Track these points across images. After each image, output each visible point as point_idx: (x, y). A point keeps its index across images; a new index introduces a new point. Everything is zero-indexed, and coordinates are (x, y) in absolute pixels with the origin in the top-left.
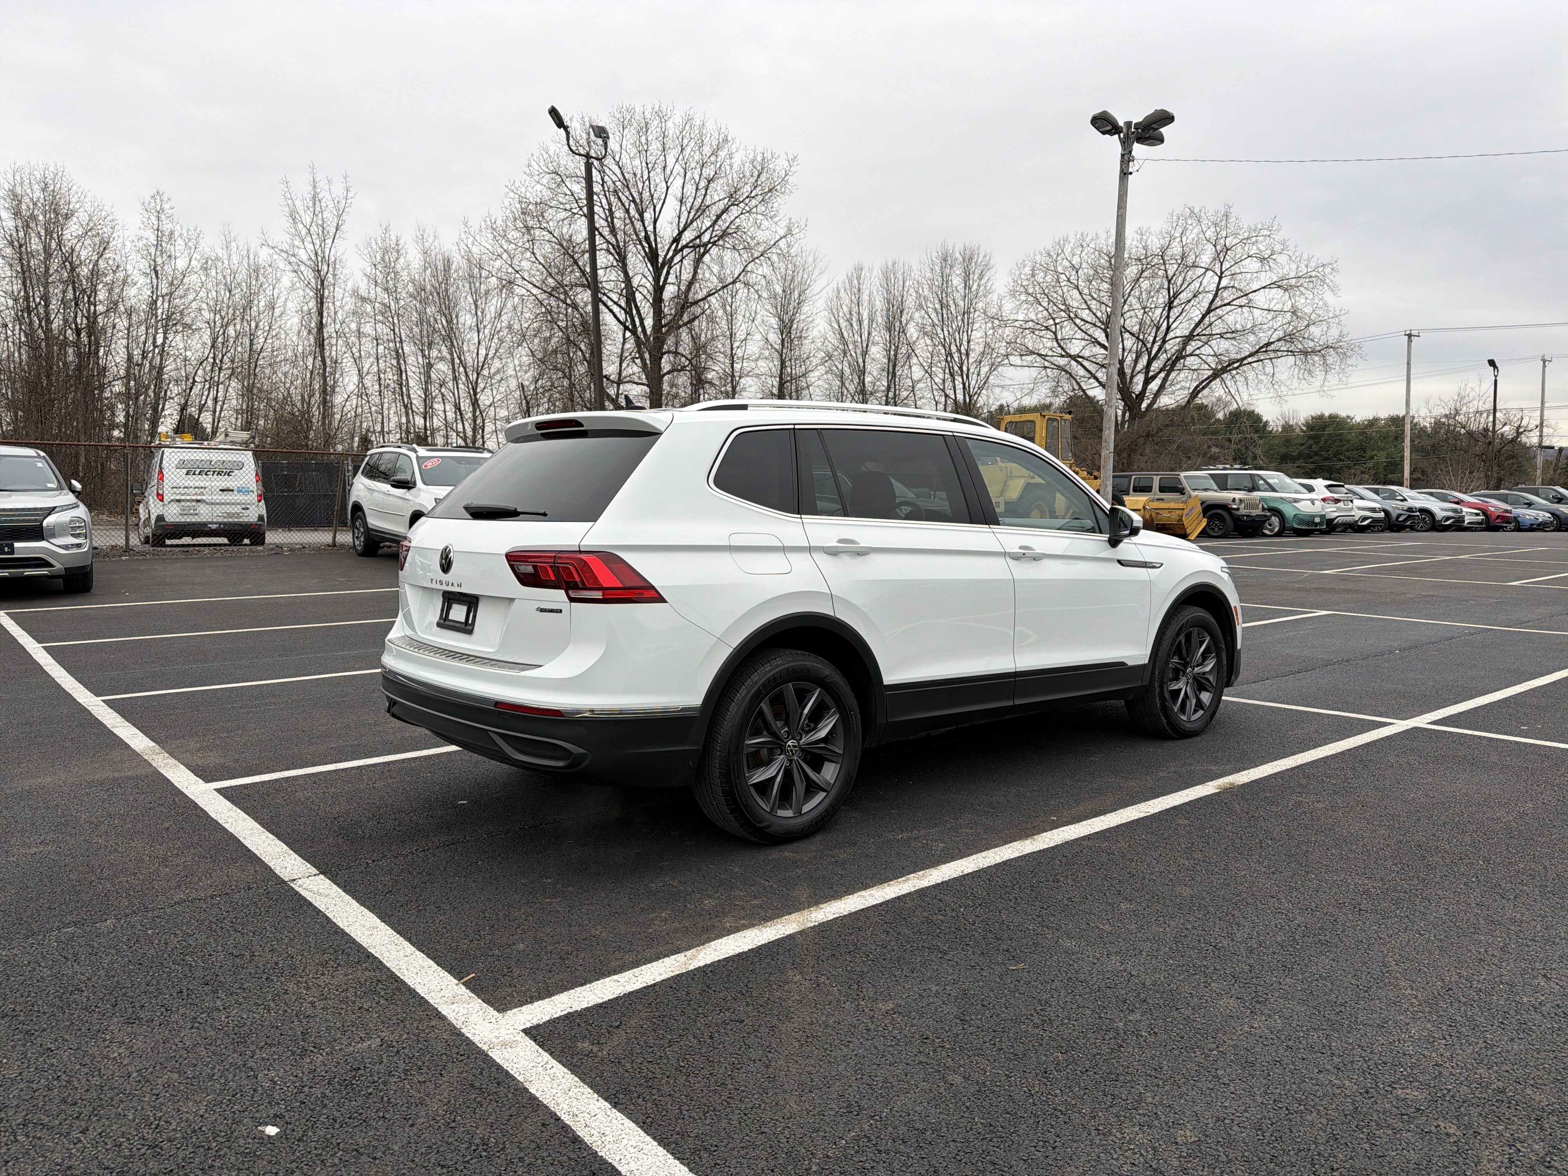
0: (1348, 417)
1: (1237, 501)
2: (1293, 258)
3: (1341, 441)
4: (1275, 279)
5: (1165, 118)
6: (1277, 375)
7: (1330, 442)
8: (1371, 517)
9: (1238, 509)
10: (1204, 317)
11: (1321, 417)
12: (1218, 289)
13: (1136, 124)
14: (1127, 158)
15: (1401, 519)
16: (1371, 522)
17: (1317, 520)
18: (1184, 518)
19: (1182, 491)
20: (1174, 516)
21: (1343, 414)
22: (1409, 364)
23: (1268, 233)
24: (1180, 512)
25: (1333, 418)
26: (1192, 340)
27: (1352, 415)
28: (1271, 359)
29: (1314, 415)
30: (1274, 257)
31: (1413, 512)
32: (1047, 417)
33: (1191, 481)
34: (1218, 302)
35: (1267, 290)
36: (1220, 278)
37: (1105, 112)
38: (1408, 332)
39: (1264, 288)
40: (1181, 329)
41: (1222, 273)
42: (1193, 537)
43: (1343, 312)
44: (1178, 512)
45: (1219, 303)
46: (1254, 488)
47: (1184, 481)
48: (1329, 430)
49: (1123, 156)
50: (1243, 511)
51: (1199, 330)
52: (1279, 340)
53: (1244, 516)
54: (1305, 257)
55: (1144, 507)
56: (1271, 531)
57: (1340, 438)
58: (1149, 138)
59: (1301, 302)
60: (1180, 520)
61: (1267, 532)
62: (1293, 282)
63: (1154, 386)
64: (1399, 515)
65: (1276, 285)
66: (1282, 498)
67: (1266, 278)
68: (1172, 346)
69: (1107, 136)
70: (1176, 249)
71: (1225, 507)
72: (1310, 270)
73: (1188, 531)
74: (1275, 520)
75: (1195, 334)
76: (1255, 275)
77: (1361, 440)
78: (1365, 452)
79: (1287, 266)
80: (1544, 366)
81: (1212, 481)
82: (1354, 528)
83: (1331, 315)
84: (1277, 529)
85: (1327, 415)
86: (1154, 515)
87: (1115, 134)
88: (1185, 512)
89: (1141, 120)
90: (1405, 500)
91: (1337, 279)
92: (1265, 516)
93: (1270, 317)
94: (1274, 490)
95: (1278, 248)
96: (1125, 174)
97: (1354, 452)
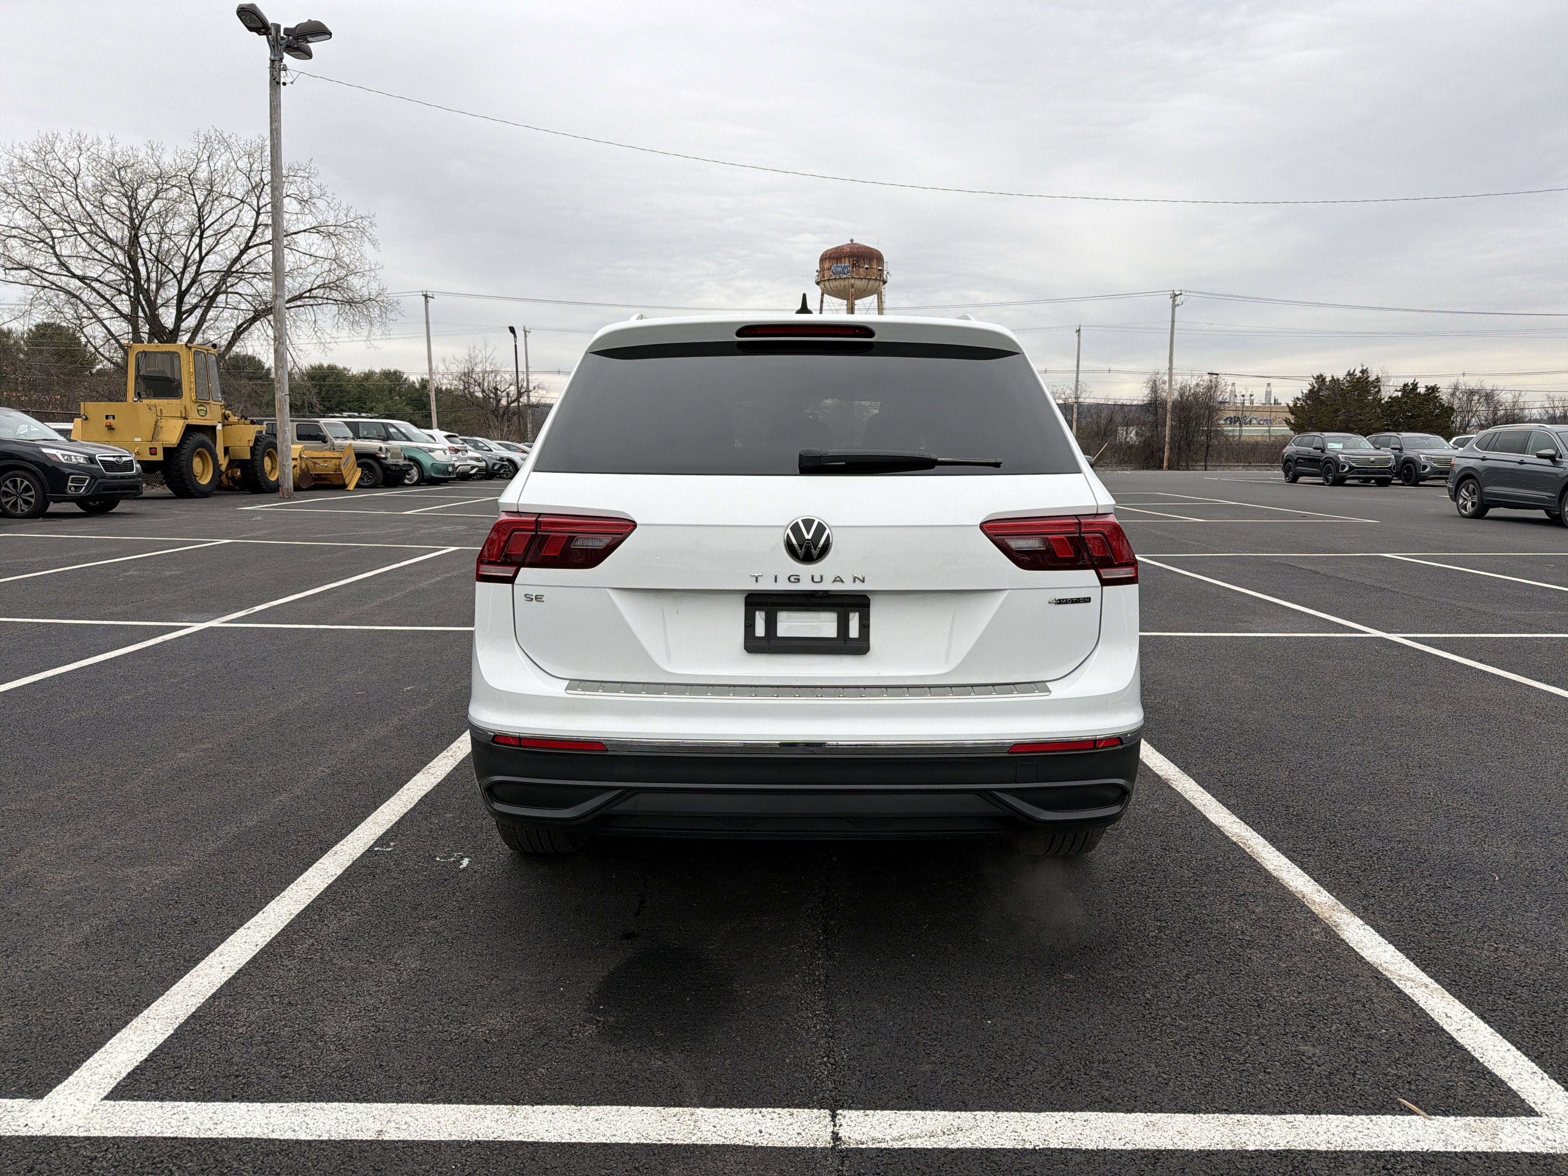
0: (345, 369)
1: (384, 450)
2: (332, 205)
3: (341, 392)
4: (314, 225)
5: (319, 31)
6: (319, 322)
7: (331, 392)
8: (477, 467)
9: (386, 458)
10: (242, 252)
11: (321, 367)
12: (256, 226)
13: (286, 30)
14: (276, 67)
15: (496, 468)
16: (478, 471)
17: (450, 469)
18: (342, 468)
19: (324, 439)
20: (331, 465)
21: (340, 366)
22: (427, 323)
23: (307, 175)
24: (337, 461)
25: (332, 369)
26: (229, 276)
27: (348, 367)
28: (312, 305)
29: (313, 365)
30: (314, 200)
31: (504, 461)
32: (193, 350)
33: (329, 428)
34: (256, 240)
35: (306, 233)
36: (258, 214)
37: (253, 5)
38: (424, 293)
39: (304, 231)
40: (214, 262)
41: (259, 209)
42: (351, 487)
43: (378, 266)
44: (334, 461)
45: (258, 241)
46: (388, 437)
47: (324, 428)
48: (330, 381)
49: (272, 61)
50: (390, 461)
51: (238, 266)
52: (319, 287)
53: (392, 465)
54: (344, 206)
55: (300, 456)
56: (410, 480)
57: (340, 389)
58: (298, 49)
59: (344, 250)
60: (338, 468)
61: (406, 481)
62: (331, 229)
63: (191, 322)
64: (494, 464)
65: (315, 229)
67: (309, 221)
68: (208, 282)
69: (255, 34)
70: (203, 174)
71: (373, 456)
72: (349, 220)
73: (347, 481)
74: (414, 471)
75: (234, 269)
76: (295, 217)
77: (359, 392)
78: (365, 404)
79: (326, 212)
80: (526, 336)
81: (348, 429)
82: (464, 477)
83: (367, 267)
84: (416, 478)
85: (325, 365)
86: (310, 464)
87: (264, 34)
88: (343, 461)
89: (293, 26)
90: (490, 450)
91: (377, 232)
92: (410, 465)
93: (310, 262)
94: (409, 439)
95: (316, 192)
96: (276, 83)
97: (355, 403)
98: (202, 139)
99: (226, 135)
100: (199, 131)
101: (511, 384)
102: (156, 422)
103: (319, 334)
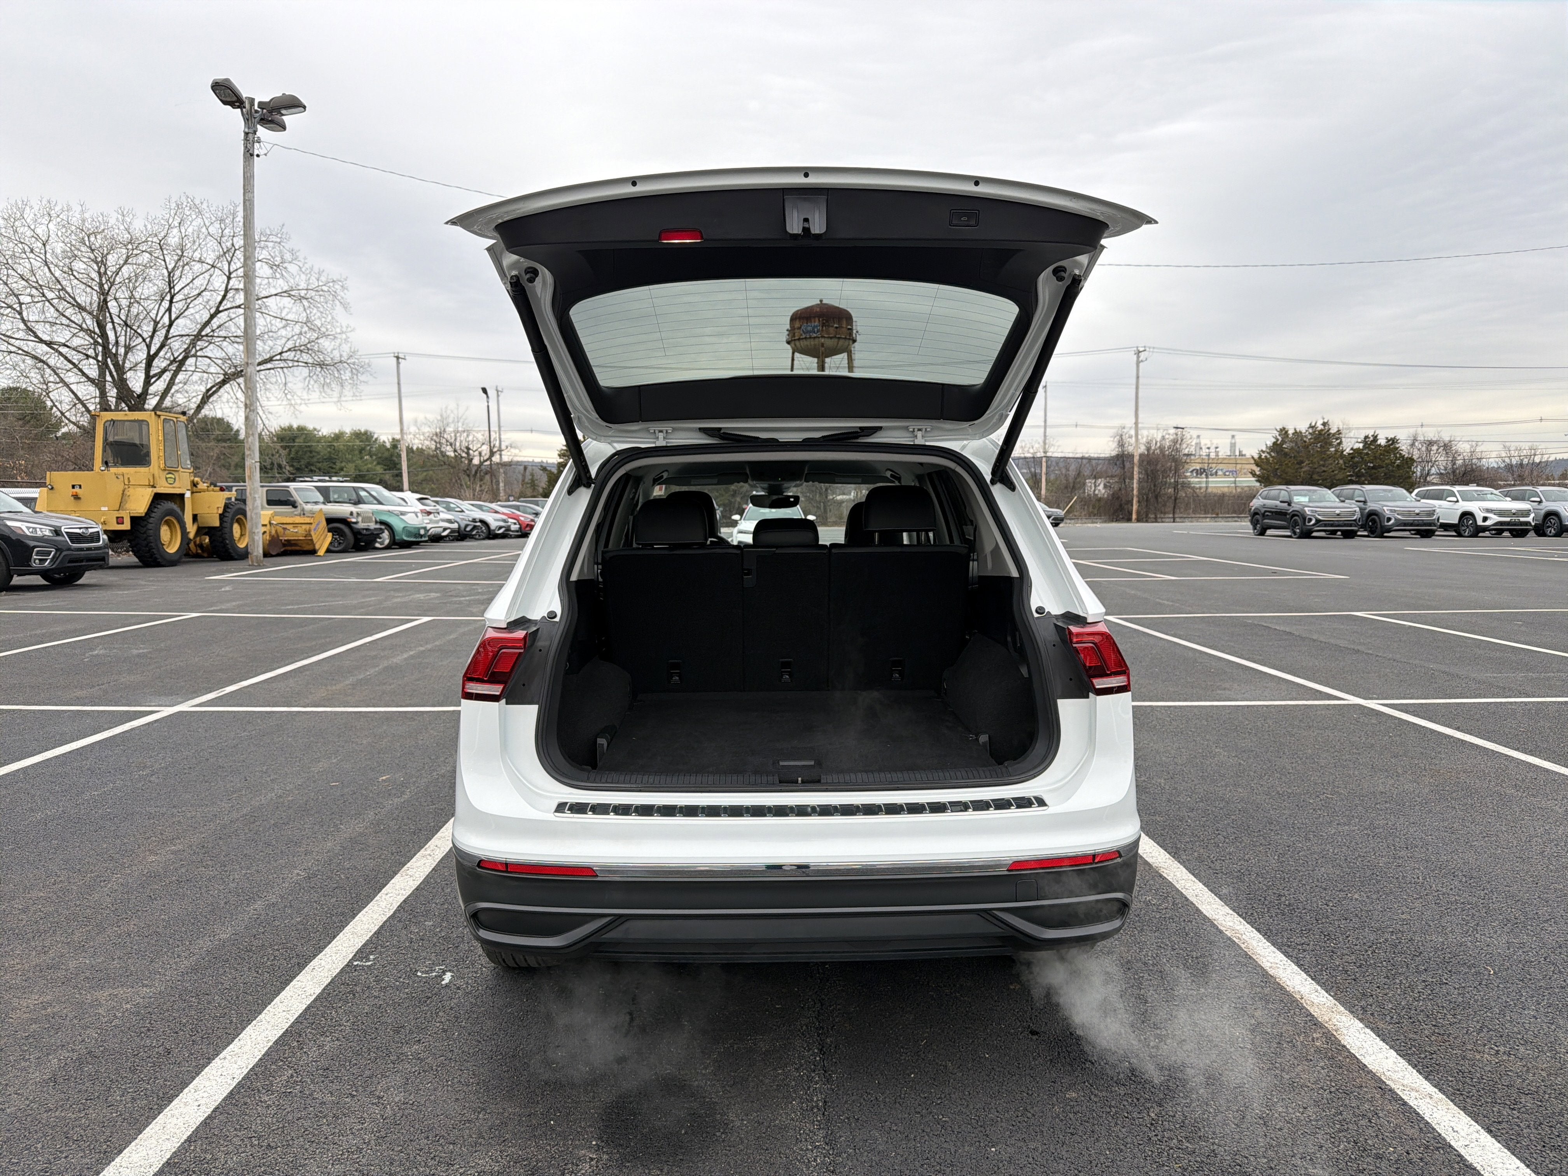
0: (315, 429)
1: (355, 515)
2: (303, 269)
3: (311, 452)
4: (286, 288)
5: (293, 104)
6: (289, 385)
7: (300, 453)
8: (449, 528)
9: (356, 523)
10: (212, 317)
11: (290, 428)
12: (227, 291)
13: (260, 103)
14: (250, 138)
15: (468, 529)
16: (450, 533)
17: (422, 532)
18: (312, 533)
19: (294, 505)
20: (301, 531)
21: (310, 427)
22: (399, 384)
23: (278, 240)
24: (307, 527)
25: (301, 429)
26: (199, 340)
27: (318, 428)
28: (282, 368)
29: (283, 426)
30: (285, 265)
31: (476, 522)
32: (162, 417)
33: (301, 493)
34: (227, 304)
35: (278, 297)
36: (229, 278)
37: (227, 80)
38: (396, 355)
39: (276, 295)
41: (230, 273)
42: (321, 552)
43: (349, 329)
44: (304, 527)
45: (229, 306)
46: (359, 501)
47: (294, 493)
48: (299, 442)
49: (246, 134)
50: (361, 525)
51: (207, 330)
52: (289, 350)
53: (364, 529)
54: (316, 270)
55: (270, 523)
56: (382, 543)
57: (310, 450)
58: (272, 122)
59: (315, 313)
60: (308, 534)
61: (377, 545)
62: (303, 293)
63: (159, 386)
64: (467, 526)
65: (287, 293)
66: (389, 511)
67: (281, 285)
68: (178, 346)
69: (229, 107)
70: (173, 240)
71: (344, 521)
72: (321, 284)
73: (317, 547)
74: (386, 535)
75: (203, 333)
76: (266, 281)
77: (330, 452)
78: (334, 463)
79: (298, 277)
80: (498, 396)
81: (318, 494)
82: (436, 539)
83: (338, 330)
84: (387, 542)
85: (295, 426)
86: (280, 530)
87: (239, 107)
88: (313, 527)
89: (268, 100)
90: (462, 511)
91: (349, 296)
92: (381, 529)
93: (281, 325)
94: (380, 503)
95: (288, 257)
96: (249, 155)
97: (325, 464)
98: (173, 205)
99: (197, 202)
100: (170, 197)
101: (483, 444)
102: (124, 491)
103: (289, 396)
